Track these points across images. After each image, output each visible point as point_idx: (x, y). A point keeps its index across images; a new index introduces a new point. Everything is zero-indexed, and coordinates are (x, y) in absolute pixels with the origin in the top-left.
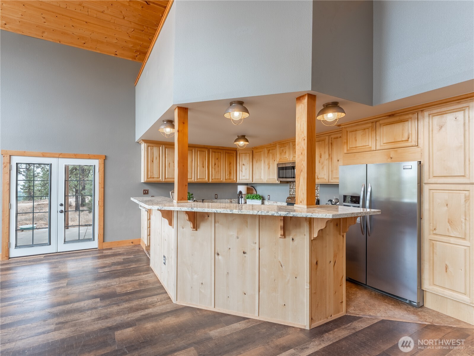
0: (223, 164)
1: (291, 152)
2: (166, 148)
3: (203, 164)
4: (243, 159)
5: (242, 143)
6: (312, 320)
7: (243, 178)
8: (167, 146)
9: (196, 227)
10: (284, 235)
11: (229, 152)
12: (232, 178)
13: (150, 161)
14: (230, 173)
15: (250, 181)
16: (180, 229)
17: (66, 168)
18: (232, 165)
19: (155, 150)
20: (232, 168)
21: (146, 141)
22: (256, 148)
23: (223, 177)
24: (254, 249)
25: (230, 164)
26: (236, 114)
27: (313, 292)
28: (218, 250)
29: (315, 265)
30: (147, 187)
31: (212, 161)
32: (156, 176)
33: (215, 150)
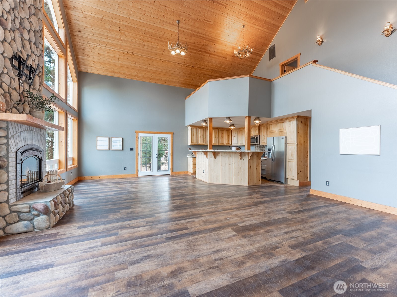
0: (225, 136)
1: (254, 131)
2: (199, 129)
3: (216, 136)
4: (235, 134)
5: (232, 127)
6: (249, 183)
7: (235, 143)
8: (200, 128)
9: (215, 158)
10: (241, 158)
11: (228, 130)
12: (229, 143)
13: (193, 135)
14: (228, 141)
15: (238, 145)
16: (210, 159)
17: (159, 138)
18: (229, 137)
19: (195, 130)
20: (229, 138)
21: (191, 126)
22: (241, 128)
23: (225, 143)
24: (233, 164)
25: (228, 136)
26: (228, 121)
27: (249, 175)
28: (222, 164)
29: (250, 168)
30: (190, 147)
31: (220, 135)
32: (195, 142)
33: (221, 130)
